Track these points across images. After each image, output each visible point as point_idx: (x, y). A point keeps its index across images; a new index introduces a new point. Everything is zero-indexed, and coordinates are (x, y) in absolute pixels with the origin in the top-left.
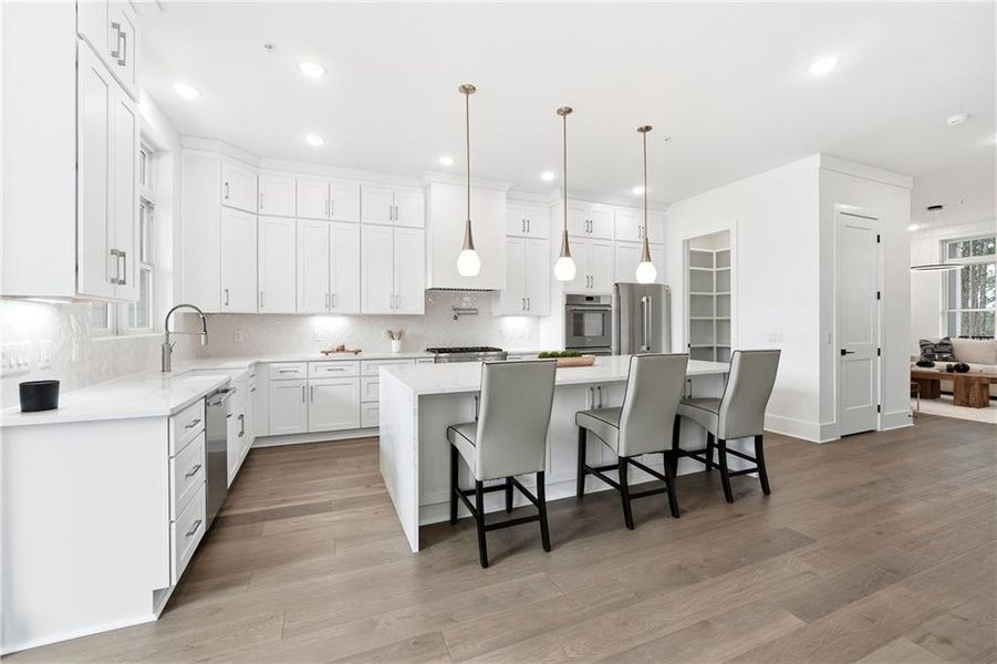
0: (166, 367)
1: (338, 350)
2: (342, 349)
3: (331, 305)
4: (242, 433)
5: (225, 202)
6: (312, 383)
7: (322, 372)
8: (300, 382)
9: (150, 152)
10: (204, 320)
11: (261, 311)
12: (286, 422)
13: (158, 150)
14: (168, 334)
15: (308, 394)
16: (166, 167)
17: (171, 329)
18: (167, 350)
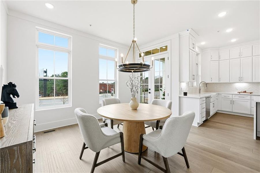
0: (200, 93)
1: (243, 92)
2: (245, 92)
3: (241, 80)
4: (214, 107)
5: (211, 60)
6: (233, 100)
7: (237, 97)
8: (229, 99)
9: (197, 54)
10: (206, 84)
11: (220, 82)
12: (226, 108)
13: (198, 54)
14: (200, 87)
15: (232, 102)
16: (200, 56)
17: (201, 86)
18: (200, 90)
